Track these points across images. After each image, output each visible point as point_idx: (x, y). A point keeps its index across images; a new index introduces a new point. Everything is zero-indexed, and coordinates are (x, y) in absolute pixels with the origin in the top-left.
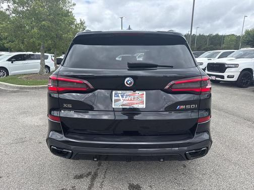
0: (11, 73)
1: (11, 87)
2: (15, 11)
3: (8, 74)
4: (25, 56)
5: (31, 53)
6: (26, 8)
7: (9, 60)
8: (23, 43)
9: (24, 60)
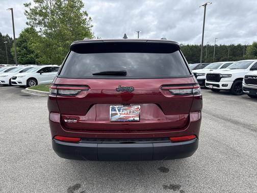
0: (39, 83)
1: (41, 93)
2: (46, 33)
3: (37, 84)
4: (51, 69)
5: (57, 66)
6: (53, 30)
7: (38, 72)
8: (50, 58)
9: (50, 72)
